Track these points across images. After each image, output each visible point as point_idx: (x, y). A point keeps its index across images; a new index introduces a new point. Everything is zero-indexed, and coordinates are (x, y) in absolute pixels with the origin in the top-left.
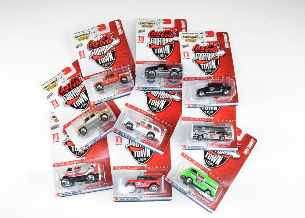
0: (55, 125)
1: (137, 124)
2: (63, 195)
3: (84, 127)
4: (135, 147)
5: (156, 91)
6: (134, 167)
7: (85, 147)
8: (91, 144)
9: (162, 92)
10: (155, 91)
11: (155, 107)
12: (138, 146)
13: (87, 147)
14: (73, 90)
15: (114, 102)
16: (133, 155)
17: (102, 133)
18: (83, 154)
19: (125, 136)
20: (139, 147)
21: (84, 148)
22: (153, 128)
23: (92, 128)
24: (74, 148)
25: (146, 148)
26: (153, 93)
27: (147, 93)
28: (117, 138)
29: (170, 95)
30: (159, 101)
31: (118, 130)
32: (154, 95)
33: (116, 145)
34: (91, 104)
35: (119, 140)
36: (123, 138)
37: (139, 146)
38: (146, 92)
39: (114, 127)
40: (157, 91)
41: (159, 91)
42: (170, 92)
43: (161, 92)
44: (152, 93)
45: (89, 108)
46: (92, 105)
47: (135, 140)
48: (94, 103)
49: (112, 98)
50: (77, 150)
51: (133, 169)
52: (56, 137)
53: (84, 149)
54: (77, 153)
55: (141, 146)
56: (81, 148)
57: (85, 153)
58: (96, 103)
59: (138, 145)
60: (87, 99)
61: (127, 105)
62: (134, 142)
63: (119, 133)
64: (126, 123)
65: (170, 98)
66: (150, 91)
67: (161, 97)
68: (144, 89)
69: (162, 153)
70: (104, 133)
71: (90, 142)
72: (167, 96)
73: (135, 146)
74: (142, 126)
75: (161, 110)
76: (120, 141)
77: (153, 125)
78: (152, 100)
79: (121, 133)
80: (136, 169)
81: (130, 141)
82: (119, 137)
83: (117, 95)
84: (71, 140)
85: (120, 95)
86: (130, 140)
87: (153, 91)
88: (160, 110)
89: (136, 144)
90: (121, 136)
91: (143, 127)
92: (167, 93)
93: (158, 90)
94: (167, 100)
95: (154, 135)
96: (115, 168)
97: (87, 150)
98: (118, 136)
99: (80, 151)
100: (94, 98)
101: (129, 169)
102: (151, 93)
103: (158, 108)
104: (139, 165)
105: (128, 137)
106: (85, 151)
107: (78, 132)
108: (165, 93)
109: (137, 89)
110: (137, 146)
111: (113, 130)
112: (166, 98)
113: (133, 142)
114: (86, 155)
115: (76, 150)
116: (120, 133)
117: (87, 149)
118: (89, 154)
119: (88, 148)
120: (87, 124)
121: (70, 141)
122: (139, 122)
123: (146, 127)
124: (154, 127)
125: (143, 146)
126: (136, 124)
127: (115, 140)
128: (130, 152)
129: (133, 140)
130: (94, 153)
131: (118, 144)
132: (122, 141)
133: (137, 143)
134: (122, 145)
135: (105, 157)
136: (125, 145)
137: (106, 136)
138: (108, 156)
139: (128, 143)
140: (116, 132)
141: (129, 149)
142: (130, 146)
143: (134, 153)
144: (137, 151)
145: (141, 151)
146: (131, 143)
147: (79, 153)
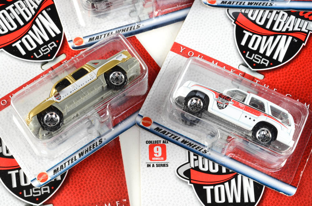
1: (220, 100)
3: (52, 109)
4: (208, 172)
5: (262, 11)
7: (52, 172)
8: (71, 164)
9: (278, 13)
10: (257, 11)
11: (260, 54)
12: (217, 170)
13: (60, 171)
14: (12, 5)
15: (137, 40)
16: (203, 198)
17: (106, 129)
18: (46, 195)
19: (175, 140)
20: (220, 172)
21: (51, 176)
22: (268, 111)
23: (78, 112)
24: (18, 175)
25: (239, 177)
26: (252, 16)
27: (236, 15)
28: (152, 145)
29: (303, 21)
30: (271, 38)
31: (154, 123)
32: (257, 21)
33: (149, 166)
34: (71, 45)
35: (158, 151)
36: (170, 146)
38: (232, 11)
39: (141, 112)
40: (265, 9)
41: (271, 10)
42: (301, 14)
43: (275, 12)
44: (249, 16)
45: (63, 57)
46: (74, 48)
47: (205, 152)
48: (77, 42)
49: (132, 30)
50: (26, 182)
53: (49, 179)
54: (28, 193)
55: (224, 170)
56: (40, 175)
57: (52, 191)
58: (86, 41)
59: (217, 166)
60: (58, 32)
61: (176, 48)
62: (204, 157)
63: (157, 129)
64: (185, 95)
65: (304, 30)
66: (243, 11)
67: (278, 28)
68: (226, 5)
69: (292, 191)
70: (110, 131)
71: (70, 158)
72: (294, 24)
73: (206, 169)
74: (236, 104)
75: (280, 63)
76: (160, 154)
77: (268, 104)
78: (251, 34)
79: (164, 130)
81: (192, 154)
82: (156, 143)
83: (148, 20)
84: (7, 152)
85: (154, 21)
86: (190, 150)
87: (252, 11)
88: (276, 62)
89: (211, 163)
90: (162, 140)
91: (239, 107)
92: (293, 17)
93: (268, 6)
94: (294, 35)
95: (274, 131)
97: (60, 181)
98: (155, 138)
99: (36, 184)
100: (79, 27)
102: (246, 15)
103: (270, 58)
105: (183, 141)
106: (53, 184)
107: (34, 122)
108: (286, 15)
109: (206, 4)
110: (212, 170)
111: (139, 120)
112: (291, 29)
113: (200, 158)
114: (56, 199)
115: (23, 184)
116: (159, 131)
117: (59, 178)
118: (64, 194)
119: (62, 176)
120: (62, 99)
121: (5, 154)
122: (225, 93)
123: (247, 109)
124: (271, 107)
125: (231, 169)
126: (217, 97)
127: (145, 153)
128: (192, 188)
129: (200, 150)
130: (82, 190)
131: (153, 165)
132: (167, 154)
133: (211, 160)
134: (168, 166)
135: (117, 202)
136: (176, 166)
137: (118, 138)
138: (125, 200)
139: (186, 160)
140: (149, 128)
141: (190, 180)
142: (192, 168)
143: (205, 190)
144: (214, 185)
145: (225, 184)
146: (195, 160)
147: (33, 193)
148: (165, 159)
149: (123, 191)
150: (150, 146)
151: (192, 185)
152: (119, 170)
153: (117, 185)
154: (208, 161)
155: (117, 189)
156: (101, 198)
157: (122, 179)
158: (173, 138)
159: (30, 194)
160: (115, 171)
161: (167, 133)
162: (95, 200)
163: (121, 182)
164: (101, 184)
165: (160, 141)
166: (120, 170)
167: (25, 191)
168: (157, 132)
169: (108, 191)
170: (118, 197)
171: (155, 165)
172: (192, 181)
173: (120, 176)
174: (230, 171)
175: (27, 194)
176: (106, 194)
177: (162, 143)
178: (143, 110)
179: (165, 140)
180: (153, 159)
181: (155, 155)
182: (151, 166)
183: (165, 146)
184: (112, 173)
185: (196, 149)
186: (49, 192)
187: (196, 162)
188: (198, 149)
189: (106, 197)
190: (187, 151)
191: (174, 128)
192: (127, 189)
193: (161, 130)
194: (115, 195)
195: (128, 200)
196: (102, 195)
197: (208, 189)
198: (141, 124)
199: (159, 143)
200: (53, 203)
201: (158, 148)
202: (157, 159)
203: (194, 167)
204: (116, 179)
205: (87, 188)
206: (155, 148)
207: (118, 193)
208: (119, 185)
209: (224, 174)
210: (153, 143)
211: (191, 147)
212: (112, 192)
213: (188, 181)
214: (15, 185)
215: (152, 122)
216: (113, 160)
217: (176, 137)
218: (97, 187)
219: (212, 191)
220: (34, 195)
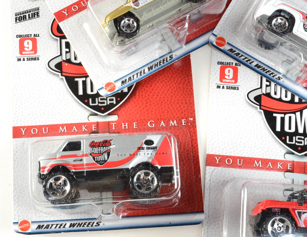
0: (29, 8)
2: (39, 227)
3: (129, 15)
4: (280, 100)
6: (275, 162)
7: (120, 83)
8: (139, 77)
12: (289, 98)
13: (128, 83)
17: (178, 46)
18: (112, 106)
19: (248, 63)
21: (118, 86)
23: (154, 22)
24: (84, 83)
28: (224, 66)
31: (228, 43)
33: (219, 87)
36: (242, 69)
37: (293, 97)
39: (215, 31)
47: (279, 78)
50: (92, 91)
51: (269, 169)
52: (28, 44)
53: (116, 89)
54: (94, 102)
55: (297, 100)
56: (108, 85)
57: (118, 102)
59: (289, 94)
62: (277, 84)
63: (231, 50)
64: (269, 14)
70: (181, 47)
71: (139, 71)
73: (278, 97)
76: (231, 77)
79: (237, 52)
80: (280, 170)
81: (264, 79)
82: (228, 65)
84: (75, 59)
86: (262, 75)
89: (284, 91)
90: (235, 62)
96: (211, 160)
97: (127, 93)
98: (227, 59)
99: (103, 93)
101: (258, 168)
104: (290, 158)
105: (257, 66)
106: (120, 96)
107: (110, 27)
110: (284, 98)
111: (213, 39)
113: (273, 84)
114: (122, 110)
115: (89, 92)
116: (232, 53)
117: (126, 90)
118: (129, 106)
119: (129, 89)
120: (141, 5)
121: (73, 60)
125: (304, 98)
126: (304, 19)
127: (216, 74)
128: (262, 114)
129: (273, 77)
130: (148, 104)
131: (223, 86)
132: (239, 77)
133: (285, 87)
134: (238, 89)
135: (183, 120)
136: (247, 90)
137: (189, 56)
138: (192, 119)
139: (258, 85)
140: (222, 48)
141: (260, 105)
142: (263, 94)
143: (275, 117)
144: (285, 114)
145: (296, 113)
146: (267, 86)
147: (99, 103)
148: (236, 82)
149: (191, 110)
150: (221, 67)
151: (262, 111)
152: (187, 89)
153: (184, 103)
154: (281, 88)
155: (184, 107)
156: (167, 115)
157: (190, 98)
158: (247, 61)
159: (95, 103)
160: (184, 89)
161: (240, 55)
162: (161, 116)
163: (189, 100)
164: (168, 100)
165: (232, 63)
166: (189, 88)
167: (90, 100)
168: (230, 53)
169: (175, 108)
170: (185, 115)
171: (225, 87)
172: (262, 107)
173: (188, 94)
174: (303, 101)
175: (92, 103)
176: (173, 111)
177: (234, 65)
178: (218, 29)
179: (237, 62)
180: (224, 80)
181: (226, 77)
182: (221, 87)
183: (237, 69)
184: (181, 90)
185: (270, 74)
186: (115, 103)
187: (268, 88)
188: (272, 75)
189: (172, 114)
190: (260, 76)
191: (249, 50)
192: (194, 108)
193: (235, 51)
194: (182, 112)
195: (194, 119)
196: (168, 112)
197: (279, 117)
198: (215, 43)
199: (231, 65)
200: (118, 114)
201: (229, 70)
202: (227, 81)
203: (265, 93)
204: (184, 97)
205: (154, 103)
206: (227, 70)
207: (185, 111)
208: (186, 103)
209: (297, 103)
210: (225, 64)
211: (264, 73)
212: (179, 109)
213: (259, 107)
214: (81, 93)
215: (226, 42)
216: (182, 77)
217: (249, 60)
218: (164, 103)
219: (283, 119)
220: (100, 105)
